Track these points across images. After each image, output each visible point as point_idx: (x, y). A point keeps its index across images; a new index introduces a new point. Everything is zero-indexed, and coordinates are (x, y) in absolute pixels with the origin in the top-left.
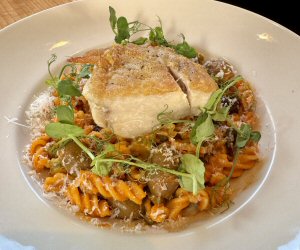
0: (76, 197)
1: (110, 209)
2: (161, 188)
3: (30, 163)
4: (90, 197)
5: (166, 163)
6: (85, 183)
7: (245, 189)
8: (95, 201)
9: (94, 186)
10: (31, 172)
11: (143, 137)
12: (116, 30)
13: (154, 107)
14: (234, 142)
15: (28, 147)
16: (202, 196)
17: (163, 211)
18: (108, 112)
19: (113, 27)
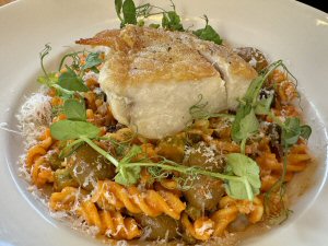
0: (94, 216)
1: (139, 228)
2: (204, 197)
3: (28, 177)
4: (112, 214)
5: (209, 164)
6: (107, 195)
7: (301, 194)
8: (119, 218)
9: (118, 200)
10: (31, 188)
11: (173, 137)
12: (122, 15)
13: (186, 98)
14: (279, 140)
15: (23, 157)
16: (254, 204)
17: (210, 225)
18: (132, 105)
19: (119, 12)
